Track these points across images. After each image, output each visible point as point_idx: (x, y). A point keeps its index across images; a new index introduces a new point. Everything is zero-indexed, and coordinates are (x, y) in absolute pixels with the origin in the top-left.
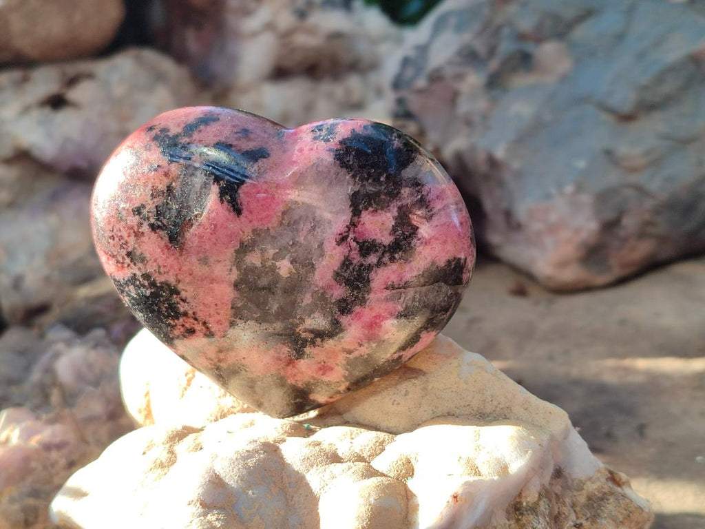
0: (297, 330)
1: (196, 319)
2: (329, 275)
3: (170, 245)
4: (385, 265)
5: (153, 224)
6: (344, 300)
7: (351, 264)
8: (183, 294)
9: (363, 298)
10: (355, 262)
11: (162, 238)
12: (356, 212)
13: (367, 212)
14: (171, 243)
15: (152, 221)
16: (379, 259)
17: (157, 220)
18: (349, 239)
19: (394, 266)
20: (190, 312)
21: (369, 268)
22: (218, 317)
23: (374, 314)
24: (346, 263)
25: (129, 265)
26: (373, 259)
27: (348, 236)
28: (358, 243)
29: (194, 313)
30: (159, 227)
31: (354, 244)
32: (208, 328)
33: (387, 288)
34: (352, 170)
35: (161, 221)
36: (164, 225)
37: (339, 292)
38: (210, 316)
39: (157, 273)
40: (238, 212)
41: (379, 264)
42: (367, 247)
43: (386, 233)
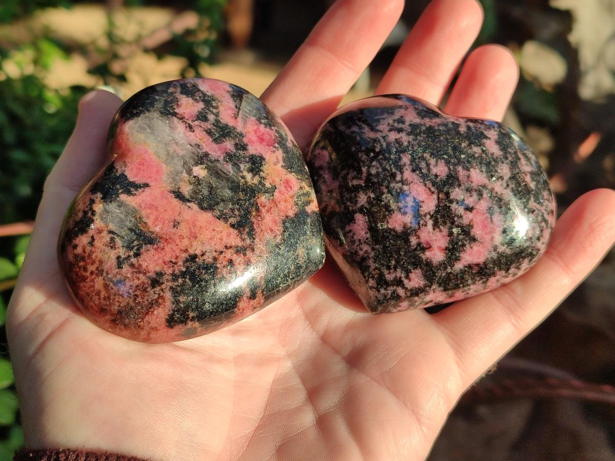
0: (250, 183)
1: (221, 252)
2: (214, 146)
3: (155, 246)
4: (218, 112)
5: (135, 253)
6: (236, 145)
7: (210, 129)
8: (198, 252)
9: (238, 133)
10: (209, 127)
11: (148, 250)
12: (175, 114)
13: (176, 109)
14: (154, 244)
15: (132, 253)
16: (213, 114)
17: (132, 248)
18: (191, 124)
19: (221, 109)
20: (215, 254)
21: (217, 121)
22: (224, 234)
23: (253, 133)
24: (209, 132)
25: (162, 290)
26: (211, 117)
27: (189, 124)
28: (196, 120)
29: (216, 251)
30: (138, 249)
31: (197, 123)
32: (231, 247)
33: (236, 118)
34: (143, 111)
35: (134, 246)
36: (138, 245)
37: (229, 145)
38: (221, 239)
39: (175, 266)
40: (146, 185)
41: (217, 115)
42: (202, 117)
43: (196, 104)
